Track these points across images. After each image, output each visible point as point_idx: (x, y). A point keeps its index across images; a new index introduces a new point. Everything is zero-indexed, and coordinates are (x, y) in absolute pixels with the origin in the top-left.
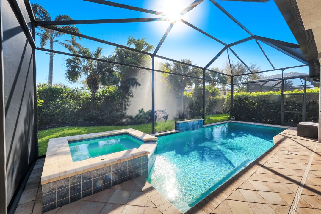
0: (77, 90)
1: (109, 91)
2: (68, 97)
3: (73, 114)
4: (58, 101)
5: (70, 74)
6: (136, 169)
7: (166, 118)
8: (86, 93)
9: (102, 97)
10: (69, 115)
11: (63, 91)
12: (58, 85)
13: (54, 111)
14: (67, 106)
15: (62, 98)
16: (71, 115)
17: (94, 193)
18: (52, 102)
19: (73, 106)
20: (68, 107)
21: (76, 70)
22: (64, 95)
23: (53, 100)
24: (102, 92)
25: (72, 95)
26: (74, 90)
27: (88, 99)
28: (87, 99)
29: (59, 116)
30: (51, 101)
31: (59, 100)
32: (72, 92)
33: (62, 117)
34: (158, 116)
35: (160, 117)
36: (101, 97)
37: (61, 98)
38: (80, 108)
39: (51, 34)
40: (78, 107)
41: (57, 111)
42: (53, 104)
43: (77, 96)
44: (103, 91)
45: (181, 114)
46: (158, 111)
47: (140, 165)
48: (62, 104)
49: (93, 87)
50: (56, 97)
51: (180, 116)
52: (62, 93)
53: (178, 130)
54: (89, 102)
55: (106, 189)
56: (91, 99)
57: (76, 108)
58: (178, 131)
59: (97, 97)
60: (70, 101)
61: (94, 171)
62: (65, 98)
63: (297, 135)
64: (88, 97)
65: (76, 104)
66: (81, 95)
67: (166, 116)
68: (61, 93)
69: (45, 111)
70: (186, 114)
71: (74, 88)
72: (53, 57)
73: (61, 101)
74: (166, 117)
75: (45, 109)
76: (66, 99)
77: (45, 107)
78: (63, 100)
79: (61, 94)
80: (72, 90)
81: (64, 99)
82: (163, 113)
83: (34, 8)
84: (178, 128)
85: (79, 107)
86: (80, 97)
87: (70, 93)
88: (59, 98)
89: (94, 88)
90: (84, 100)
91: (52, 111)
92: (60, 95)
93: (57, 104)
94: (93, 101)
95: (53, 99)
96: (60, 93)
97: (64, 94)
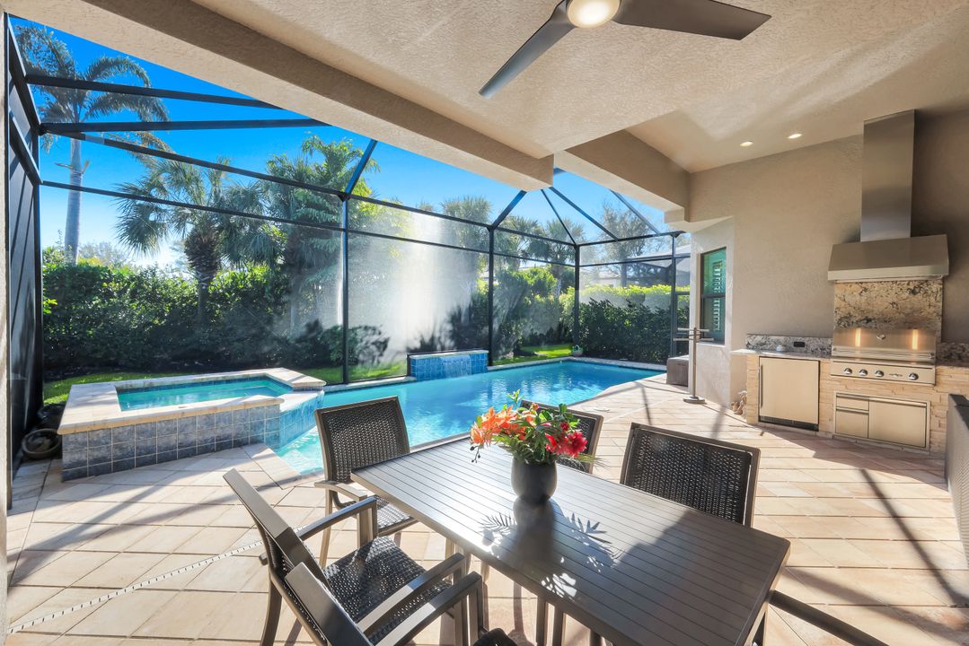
0: (154, 274)
1: (254, 276)
2: (124, 290)
3: (138, 340)
4: (94, 302)
5: (131, 229)
6: (252, 428)
7: (382, 346)
8: (182, 281)
9: (230, 293)
10: (127, 341)
11: (110, 275)
12: (97, 252)
13: (82, 330)
14: (121, 316)
15: (108, 294)
16: (133, 341)
17: (161, 461)
18: (76, 306)
19: (139, 317)
20: (124, 319)
21: (152, 217)
22: (114, 287)
23: (80, 300)
24: (230, 280)
25: (139, 286)
26: (147, 272)
27: (187, 299)
28: (183, 298)
29: (96, 344)
30: (72, 301)
31: (97, 301)
32: (138, 278)
33: (107, 348)
34: (362, 341)
35: (367, 343)
36: (227, 294)
37: (105, 294)
38: (163, 322)
39: (75, 108)
40: (157, 322)
41: (91, 332)
42: (80, 312)
43: (154, 289)
44: (234, 278)
45: (427, 339)
46: (360, 327)
47: (262, 423)
48: (105, 310)
49: (204, 266)
50: (90, 293)
51: (422, 342)
52: (108, 281)
53: (414, 376)
54: (190, 305)
55: (185, 457)
56: (196, 299)
57: (149, 324)
58: (412, 379)
59: (214, 293)
60: (131, 302)
61: (160, 422)
62: (115, 294)
63: (667, 383)
64: (186, 293)
65: (151, 313)
66: (166, 287)
67: (382, 340)
68: (104, 280)
69: (55, 330)
70: (440, 338)
71: (145, 267)
72: (80, 175)
73: (103, 302)
74: (381, 343)
75: (53, 325)
76: (120, 297)
77: (55, 320)
78: (109, 301)
79: (105, 284)
80: (139, 271)
81: (113, 297)
82: (374, 334)
83: (22, 35)
84: (414, 371)
85: (160, 321)
86: (164, 292)
87: (133, 280)
88: (97, 293)
89: (205, 269)
90: (174, 301)
91: (74, 329)
92: (101, 286)
93: (92, 311)
94: (203, 304)
95: (80, 298)
96: (100, 280)
97: (113, 284)
